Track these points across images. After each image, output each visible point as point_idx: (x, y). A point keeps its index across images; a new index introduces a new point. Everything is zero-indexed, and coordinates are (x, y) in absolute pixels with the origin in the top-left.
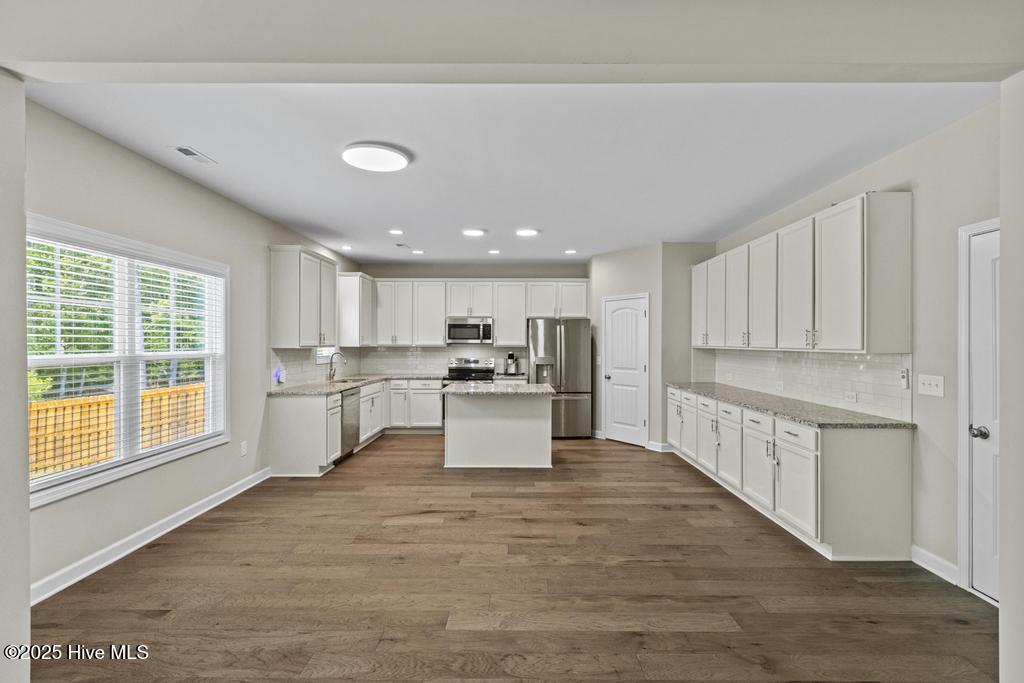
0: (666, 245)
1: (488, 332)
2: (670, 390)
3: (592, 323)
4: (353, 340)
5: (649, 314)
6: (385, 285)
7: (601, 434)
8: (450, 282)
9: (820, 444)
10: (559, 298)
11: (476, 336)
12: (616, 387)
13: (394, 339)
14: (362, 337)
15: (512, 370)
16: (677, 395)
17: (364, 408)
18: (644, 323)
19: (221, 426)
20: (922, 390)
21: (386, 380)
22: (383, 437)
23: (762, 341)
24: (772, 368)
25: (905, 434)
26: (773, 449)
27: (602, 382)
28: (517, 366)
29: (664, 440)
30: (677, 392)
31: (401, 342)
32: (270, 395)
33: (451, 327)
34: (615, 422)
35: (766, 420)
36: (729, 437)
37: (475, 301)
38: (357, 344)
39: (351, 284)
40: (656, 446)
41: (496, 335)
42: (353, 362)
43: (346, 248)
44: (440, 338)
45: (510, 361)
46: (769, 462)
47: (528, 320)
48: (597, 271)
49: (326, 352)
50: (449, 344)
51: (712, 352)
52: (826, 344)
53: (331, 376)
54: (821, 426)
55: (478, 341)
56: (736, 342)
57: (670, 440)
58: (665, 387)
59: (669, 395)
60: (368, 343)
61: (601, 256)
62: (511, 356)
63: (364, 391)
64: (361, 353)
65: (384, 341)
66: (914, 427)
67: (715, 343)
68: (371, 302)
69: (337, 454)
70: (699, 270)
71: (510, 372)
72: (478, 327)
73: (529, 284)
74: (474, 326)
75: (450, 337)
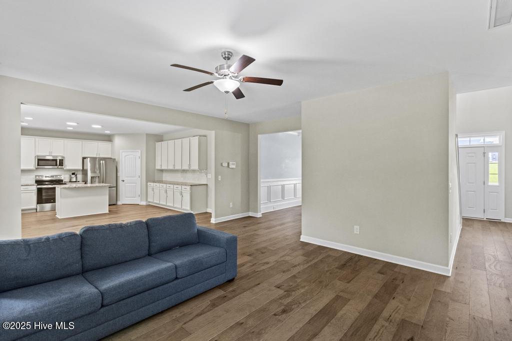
0: (147, 135)
1: (61, 163)
2: (149, 183)
3: (116, 160)
5: (141, 157)
7: (119, 203)
8: (38, 139)
9: (191, 189)
10: (99, 149)
11: (55, 164)
12: (126, 184)
15: (74, 180)
16: (151, 184)
18: (139, 161)
20: (209, 177)
23: (178, 167)
24: (179, 174)
25: (205, 186)
26: (181, 194)
27: (120, 183)
28: (76, 178)
29: (147, 200)
30: (152, 184)
33: (39, 160)
34: (126, 197)
35: (180, 187)
36: (170, 193)
37: (51, 148)
40: (144, 203)
41: (66, 164)
44: (32, 165)
45: (73, 176)
46: (180, 197)
47: (84, 158)
48: (118, 141)
51: (162, 171)
52: (192, 168)
54: (191, 185)
55: (56, 167)
56: (171, 167)
57: (149, 200)
58: (147, 182)
59: (148, 185)
61: (120, 135)
62: (73, 174)
66: (207, 185)
67: (164, 167)
70: (158, 144)
71: (72, 180)
72: (56, 160)
73: (84, 142)
74: (53, 160)
75: (38, 165)
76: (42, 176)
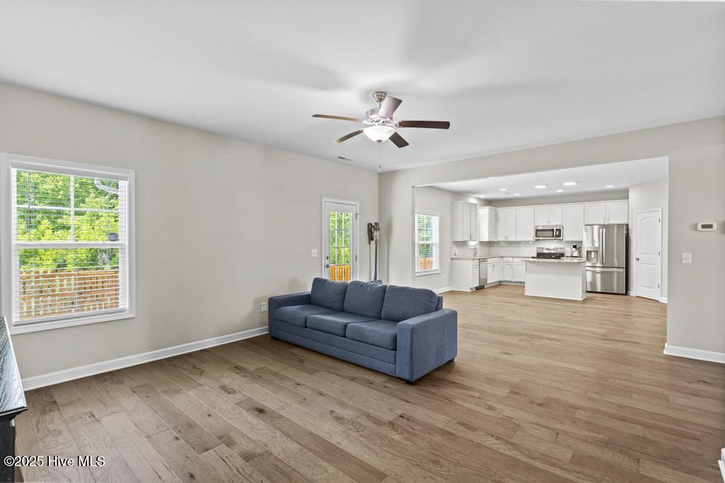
1: (559, 233)
4: (486, 238)
5: (662, 221)
6: (502, 211)
7: (633, 293)
8: (537, 207)
11: (551, 235)
12: (643, 265)
13: (506, 237)
14: (490, 237)
17: (490, 269)
18: (658, 226)
19: (438, 268)
21: (502, 257)
22: (500, 284)
27: (634, 262)
31: (511, 239)
32: (452, 259)
33: (537, 231)
34: (642, 286)
37: (549, 216)
38: (487, 240)
39: (485, 212)
40: (665, 300)
41: (564, 234)
42: (486, 249)
43: (482, 196)
44: (531, 236)
45: (574, 249)
47: (585, 226)
48: (633, 195)
49: (473, 244)
50: (537, 240)
53: (475, 254)
55: (554, 238)
60: (492, 239)
61: (636, 186)
62: (575, 247)
63: (490, 261)
64: (490, 244)
65: (501, 238)
68: (494, 220)
69: (477, 285)
71: (574, 255)
72: (553, 230)
73: (586, 205)
74: (550, 230)
75: (536, 236)
76: (543, 248)
